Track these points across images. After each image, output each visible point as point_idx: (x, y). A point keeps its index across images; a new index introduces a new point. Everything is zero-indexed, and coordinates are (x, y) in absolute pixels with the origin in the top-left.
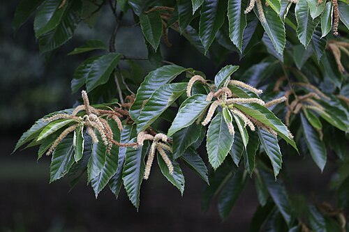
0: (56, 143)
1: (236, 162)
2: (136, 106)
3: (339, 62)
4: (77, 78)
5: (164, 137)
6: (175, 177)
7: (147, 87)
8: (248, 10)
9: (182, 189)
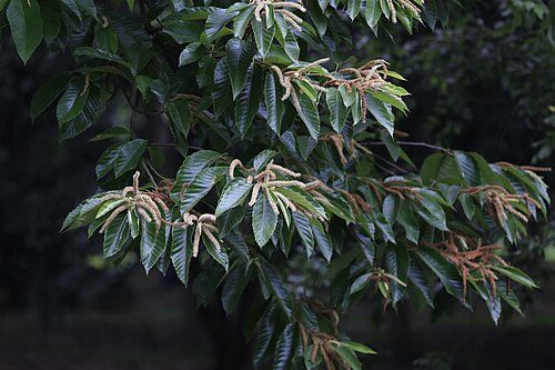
0: (108, 221)
1: (275, 243)
2: (177, 189)
3: (341, 154)
4: (102, 164)
5: (213, 217)
6: (220, 256)
7: (186, 171)
8: (285, 97)
9: (227, 267)
